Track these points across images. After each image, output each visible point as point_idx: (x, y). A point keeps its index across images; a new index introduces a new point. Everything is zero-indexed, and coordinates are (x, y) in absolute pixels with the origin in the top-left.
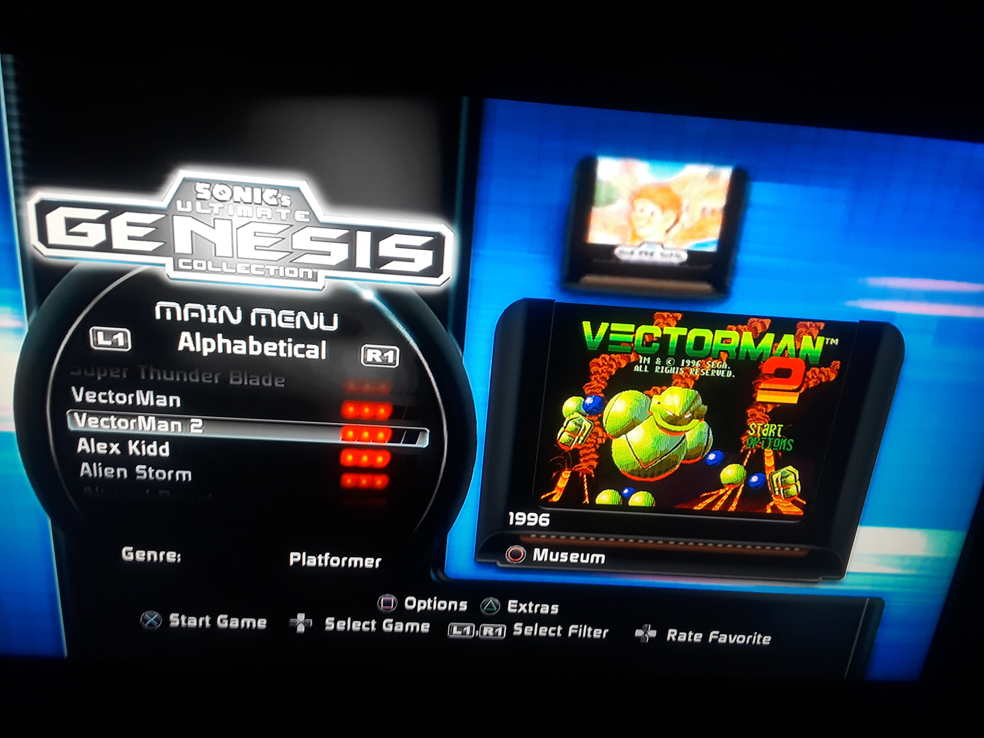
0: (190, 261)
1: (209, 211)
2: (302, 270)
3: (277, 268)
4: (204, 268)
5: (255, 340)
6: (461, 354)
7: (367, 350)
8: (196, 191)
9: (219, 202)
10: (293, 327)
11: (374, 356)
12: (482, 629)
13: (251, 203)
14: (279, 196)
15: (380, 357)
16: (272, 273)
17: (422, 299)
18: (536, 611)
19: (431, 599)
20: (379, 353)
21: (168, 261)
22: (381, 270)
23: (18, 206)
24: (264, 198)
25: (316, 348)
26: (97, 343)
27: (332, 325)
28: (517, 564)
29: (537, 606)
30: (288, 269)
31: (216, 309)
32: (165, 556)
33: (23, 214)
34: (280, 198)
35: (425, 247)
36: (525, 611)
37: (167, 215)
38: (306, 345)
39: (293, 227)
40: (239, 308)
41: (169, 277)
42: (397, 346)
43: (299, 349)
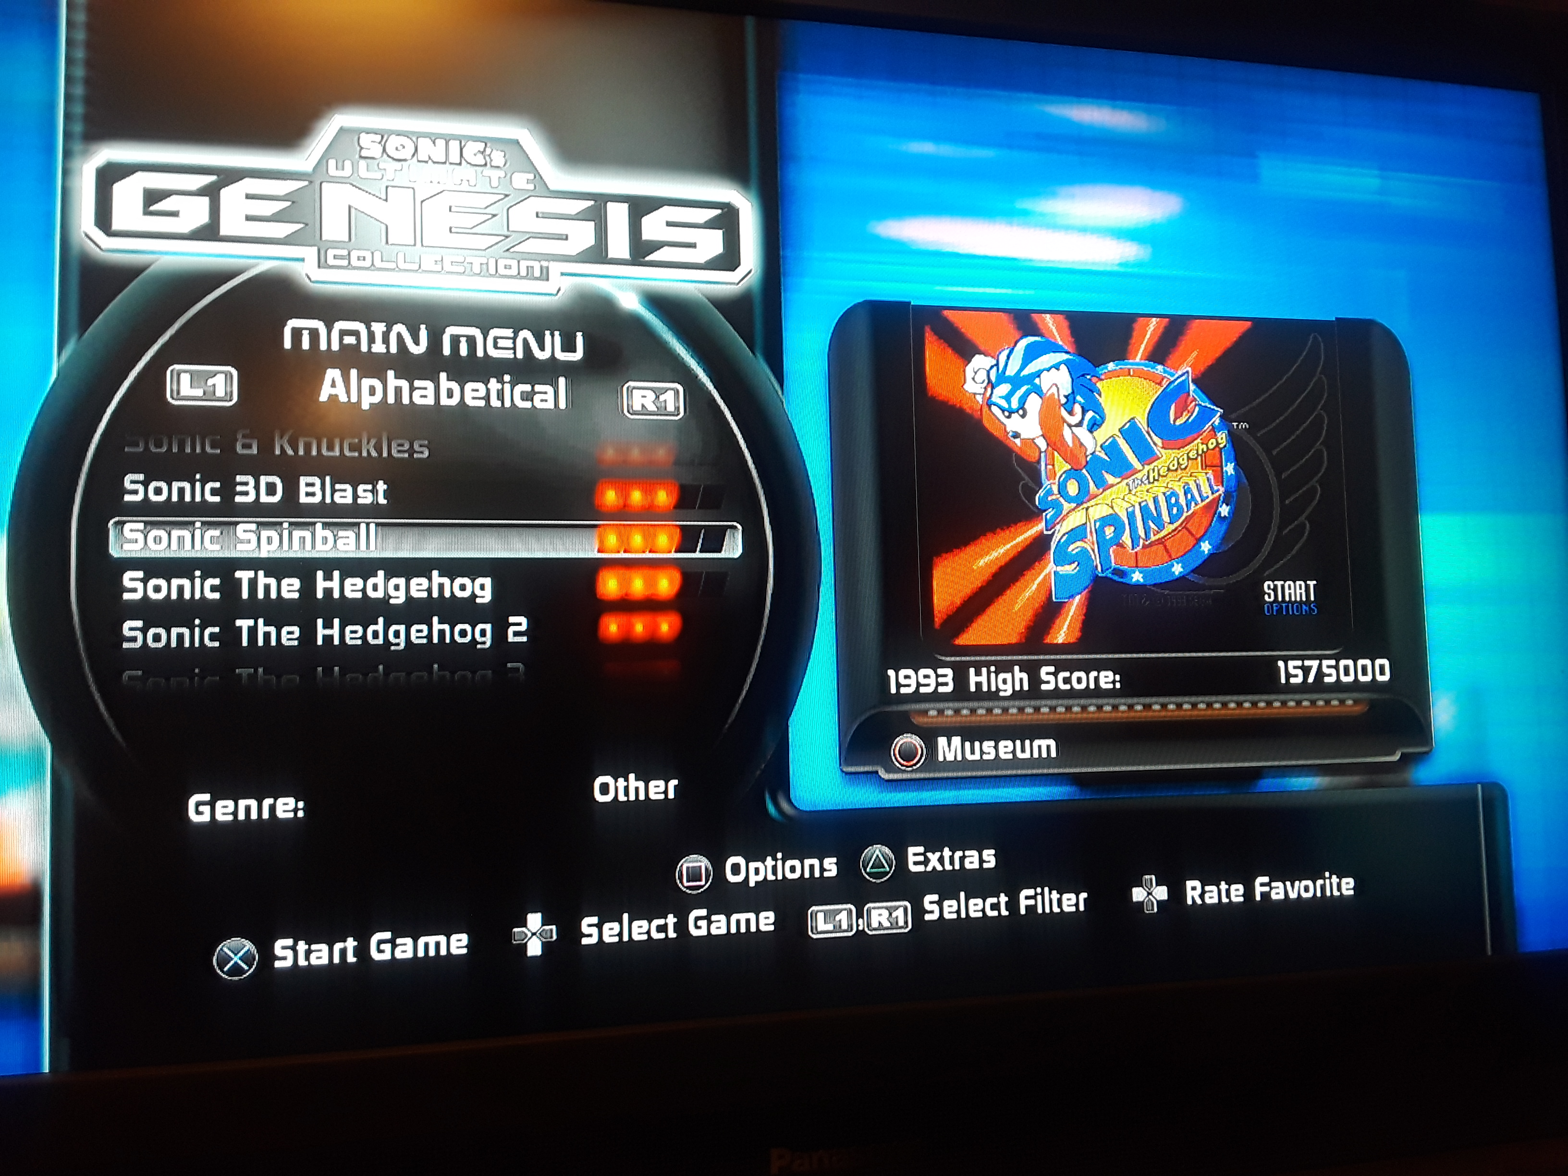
0: (345, 252)
1: (378, 175)
2: (524, 264)
3: (484, 261)
4: (367, 263)
5: (448, 380)
6: (780, 393)
7: (632, 392)
8: (360, 146)
9: (394, 162)
10: (512, 356)
11: (644, 401)
12: (869, 911)
13: (445, 163)
14: (488, 151)
15: (653, 402)
16: (477, 269)
17: (711, 306)
18: (957, 867)
19: (773, 860)
20: (651, 395)
21: (310, 253)
22: (647, 261)
23: (66, 172)
24: (464, 155)
25: (549, 389)
26: (178, 393)
27: (574, 351)
28: (912, 771)
29: (959, 854)
30: (501, 263)
31: (385, 329)
32: (272, 808)
33: (74, 183)
34: (489, 155)
35: (710, 225)
36: (939, 868)
37: (311, 182)
38: (533, 387)
39: (510, 197)
40: (423, 327)
41: (309, 279)
42: (679, 383)
43: (522, 393)
